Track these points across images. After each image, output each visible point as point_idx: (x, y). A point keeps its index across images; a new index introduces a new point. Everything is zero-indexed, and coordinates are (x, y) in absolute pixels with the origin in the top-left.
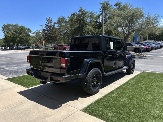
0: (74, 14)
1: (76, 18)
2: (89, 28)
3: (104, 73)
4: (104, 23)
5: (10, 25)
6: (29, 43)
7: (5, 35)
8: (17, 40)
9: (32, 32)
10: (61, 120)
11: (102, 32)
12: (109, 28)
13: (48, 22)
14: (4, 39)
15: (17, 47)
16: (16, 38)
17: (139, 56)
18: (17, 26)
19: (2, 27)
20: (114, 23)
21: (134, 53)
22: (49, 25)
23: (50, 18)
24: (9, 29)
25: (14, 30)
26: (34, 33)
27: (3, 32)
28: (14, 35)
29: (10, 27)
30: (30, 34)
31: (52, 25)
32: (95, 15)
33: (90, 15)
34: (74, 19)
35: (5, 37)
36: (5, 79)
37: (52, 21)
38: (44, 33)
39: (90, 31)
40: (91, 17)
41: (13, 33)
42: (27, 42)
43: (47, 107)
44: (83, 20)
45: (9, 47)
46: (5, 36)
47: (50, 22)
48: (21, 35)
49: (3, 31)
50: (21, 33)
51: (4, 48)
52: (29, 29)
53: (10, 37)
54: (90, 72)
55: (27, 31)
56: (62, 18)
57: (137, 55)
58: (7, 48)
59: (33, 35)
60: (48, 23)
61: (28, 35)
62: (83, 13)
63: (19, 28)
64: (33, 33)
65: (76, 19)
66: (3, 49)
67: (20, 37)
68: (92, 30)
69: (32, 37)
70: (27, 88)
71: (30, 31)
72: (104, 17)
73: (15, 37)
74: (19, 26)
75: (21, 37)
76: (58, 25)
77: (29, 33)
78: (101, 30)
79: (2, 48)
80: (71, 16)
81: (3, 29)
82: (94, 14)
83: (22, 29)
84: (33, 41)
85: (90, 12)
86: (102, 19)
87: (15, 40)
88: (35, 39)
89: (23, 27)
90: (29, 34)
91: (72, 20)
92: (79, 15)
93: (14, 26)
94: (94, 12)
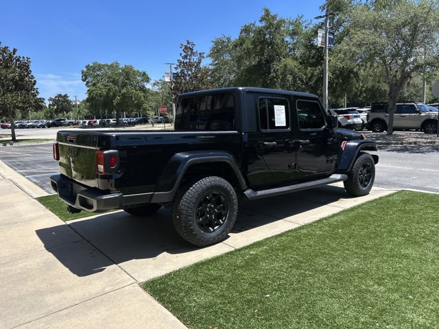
0: (246, 30)
1: (253, 39)
2: (285, 66)
3: (248, 192)
4: (330, 50)
5: (99, 64)
6: (145, 109)
7: (89, 90)
8: (115, 102)
9: (152, 82)
10: (77, 302)
11: (322, 74)
12: (341, 63)
13: (184, 54)
14: (88, 100)
15: (117, 120)
16: (114, 96)
17: (434, 142)
18: (116, 66)
19: (83, 72)
20: (354, 49)
21: (420, 135)
22: (188, 61)
23: (188, 43)
24: (99, 75)
25: (109, 77)
26: (158, 83)
27: (85, 83)
28: (109, 90)
29: (100, 69)
30: (148, 86)
31: (195, 60)
32: (306, 27)
33: (291, 28)
34: (247, 41)
35: (90, 94)
36: (35, 199)
37: (194, 51)
38: (174, 82)
39: (291, 74)
40: (294, 34)
41: (106, 86)
42: (139, 106)
43: (70, 270)
44: (271, 43)
45: (98, 121)
46: (90, 92)
47: (189, 53)
48: (124, 91)
49: (84, 81)
50: (124, 85)
51: (89, 123)
52: (144, 74)
53: (101, 95)
54: (191, 188)
55: (139, 78)
56: (223, 42)
57: (429, 140)
58: (95, 122)
59: (156, 89)
60: (185, 57)
61: (143, 90)
62: (272, 24)
63: (121, 71)
64: (154, 84)
65: (253, 42)
66: (87, 124)
67: (122, 94)
68: (296, 70)
69: (152, 94)
70: (64, 221)
71: (148, 80)
72: (330, 33)
73: (111, 94)
74: (120, 67)
75: (124, 95)
76: (213, 62)
77: (145, 84)
78: (322, 71)
79: (85, 122)
80: (241, 33)
81: (85, 77)
82: (304, 25)
83: (128, 73)
84: (153, 104)
85: (293, 19)
86: (325, 37)
87: (113, 103)
88: (159, 98)
89: (131, 68)
90: (144, 87)
91: (241, 44)
92: (260, 30)
93: (111, 66)
94: (303, 19)
